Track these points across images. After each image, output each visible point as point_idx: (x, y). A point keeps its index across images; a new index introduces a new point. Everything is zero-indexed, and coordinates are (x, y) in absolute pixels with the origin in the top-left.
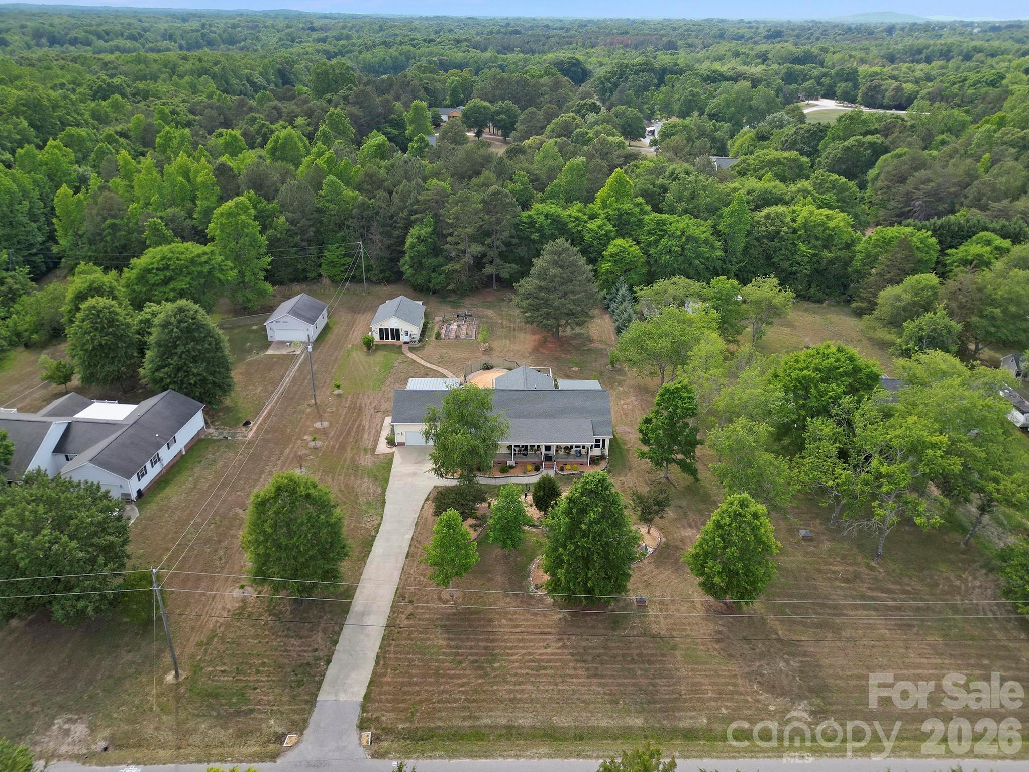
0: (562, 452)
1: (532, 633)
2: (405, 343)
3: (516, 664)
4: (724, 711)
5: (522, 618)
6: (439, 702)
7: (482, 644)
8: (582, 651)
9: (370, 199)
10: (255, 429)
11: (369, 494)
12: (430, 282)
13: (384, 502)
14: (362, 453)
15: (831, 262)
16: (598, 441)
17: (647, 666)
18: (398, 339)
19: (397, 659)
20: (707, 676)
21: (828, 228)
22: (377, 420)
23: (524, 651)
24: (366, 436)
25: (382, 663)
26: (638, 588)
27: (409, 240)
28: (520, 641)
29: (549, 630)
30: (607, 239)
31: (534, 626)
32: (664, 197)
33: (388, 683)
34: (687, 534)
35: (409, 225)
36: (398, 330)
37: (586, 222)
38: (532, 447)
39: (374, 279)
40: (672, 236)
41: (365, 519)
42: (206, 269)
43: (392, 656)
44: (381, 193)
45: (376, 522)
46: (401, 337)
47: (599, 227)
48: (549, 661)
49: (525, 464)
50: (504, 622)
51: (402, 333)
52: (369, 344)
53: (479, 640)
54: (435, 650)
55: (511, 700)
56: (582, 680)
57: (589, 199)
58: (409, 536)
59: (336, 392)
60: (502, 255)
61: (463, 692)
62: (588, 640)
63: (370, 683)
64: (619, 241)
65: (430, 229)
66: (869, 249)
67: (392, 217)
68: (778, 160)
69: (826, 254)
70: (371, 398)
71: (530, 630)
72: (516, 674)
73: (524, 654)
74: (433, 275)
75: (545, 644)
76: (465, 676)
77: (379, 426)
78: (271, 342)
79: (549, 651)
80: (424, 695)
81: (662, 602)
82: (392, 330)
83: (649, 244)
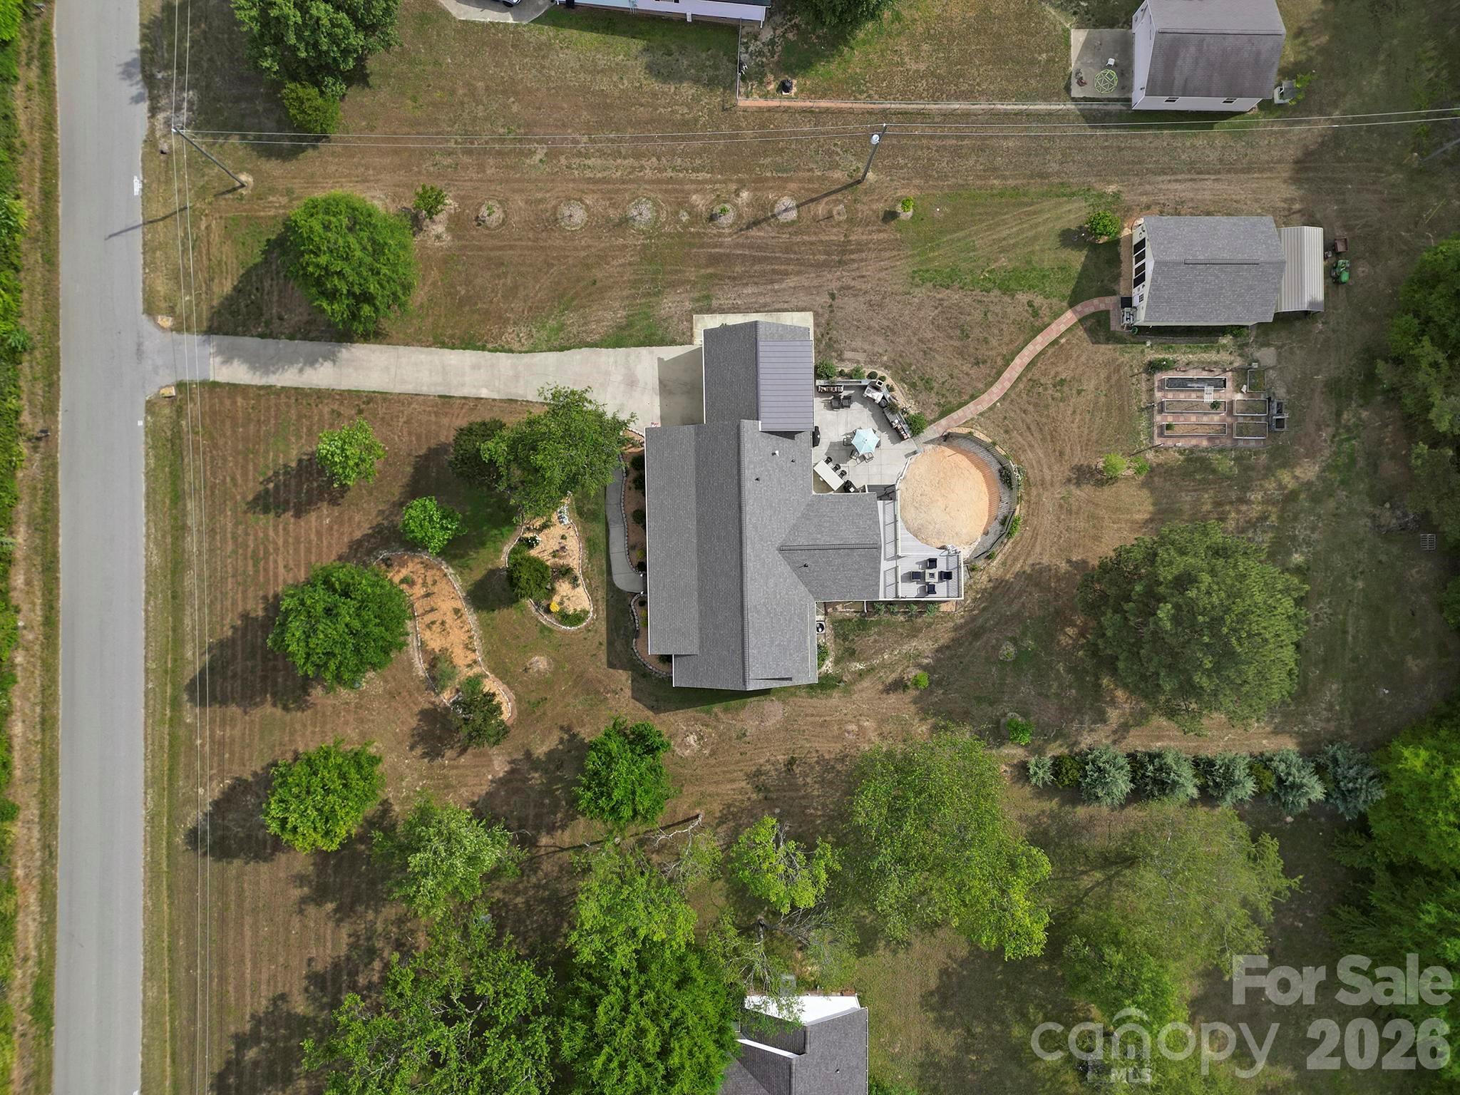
3: (261, 535)
4: (199, 742)
5: (333, 542)
6: (212, 457)
10: (771, 103)
11: (586, 324)
13: (562, 349)
14: (695, 295)
17: (259, 673)
19: (269, 408)
20: (244, 734)
22: (804, 299)
24: (749, 290)
25: (262, 392)
26: (386, 681)
33: (235, 403)
41: (523, 330)
43: (273, 402)
45: (516, 346)
46: (1135, 290)
48: (266, 570)
51: (1141, 289)
54: (282, 446)
55: (213, 530)
56: (240, 603)
58: (484, 393)
61: (224, 481)
63: (234, 385)
72: (247, 534)
75: (292, 565)
76: (246, 480)
77: (777, 306)
79: (281, 570)
80: (221, 442)
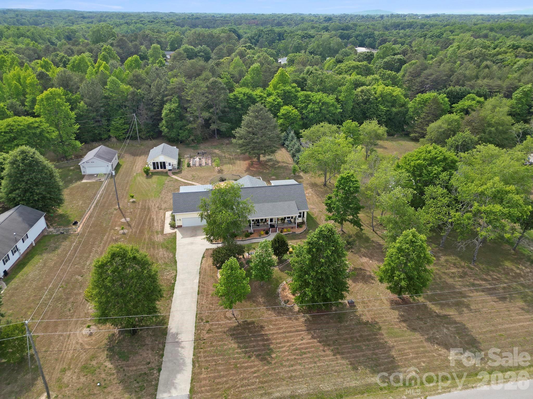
0: (280, 222)
1: (290, 332)
2: (169, 170)
3: (286, 353)
4: (423, 364)
5: (282, 323)
6: (242, 387)
7: (261, 343)
8: (325, 339)
9: (138, 90)
10: (81, 226)
11: (165, 258)
12: (179, 136)
13: (176, 262)
14: (155, 234)
15: (397, 114)
16: (300, 213)
17: (367, 343)
18: (165, 168)
19: (207, 361)
20: (405, 344)
21: (393, 96)
22: (161, 214)
23: (289, 344)
24: (155, 224)
25: (197, 365)
27: (164, 112)
28: (286, 337)
29: (301, 328)
30: (279, 106)
31: (291, 327)
32: (306, 84)
33: (205, 379)
34: (364, 261)
35: (163, 103)
36: (164, 163)
37: (266, 98)
38: (262, 220)
39: (144, 137)
40: (314, 103)
41: (165, 273)
42: (38, 131)
43: (203, 359)
44: (144, 86)
45: (173, 275)
46: (167, 167)
47: (274, 100)
48: (306, 348)
49: (259, 231)
50: (271, 327)
51: (167, 164)
52: (147, 172)
53: (258, 341)
54: (231, 351)
55: (290, 378)
56: (330, 358)
57: (265, 86)
58: (197, 281)
59: (131, 200)
60: (220, 119)
61: (257, 377)
62: (326, 331)
63: (192, 380)
64: (286, 107)
65: (177, 105)
66: (416, 106)
67: (152, 100)
68: (357, 66)
69: (394, 110)
70: (155, 202)
71: (289, 330)
72: (288, 360)
73: (290, 346)
74: (180, 131)
75: (301, 337)
76: (255, 366)
77: (163, 218)
78: (84, 176)
79: (304, 341)
80: (231, 383)
81: (363, 302)
82: (161, 163)
83: (302, 108)
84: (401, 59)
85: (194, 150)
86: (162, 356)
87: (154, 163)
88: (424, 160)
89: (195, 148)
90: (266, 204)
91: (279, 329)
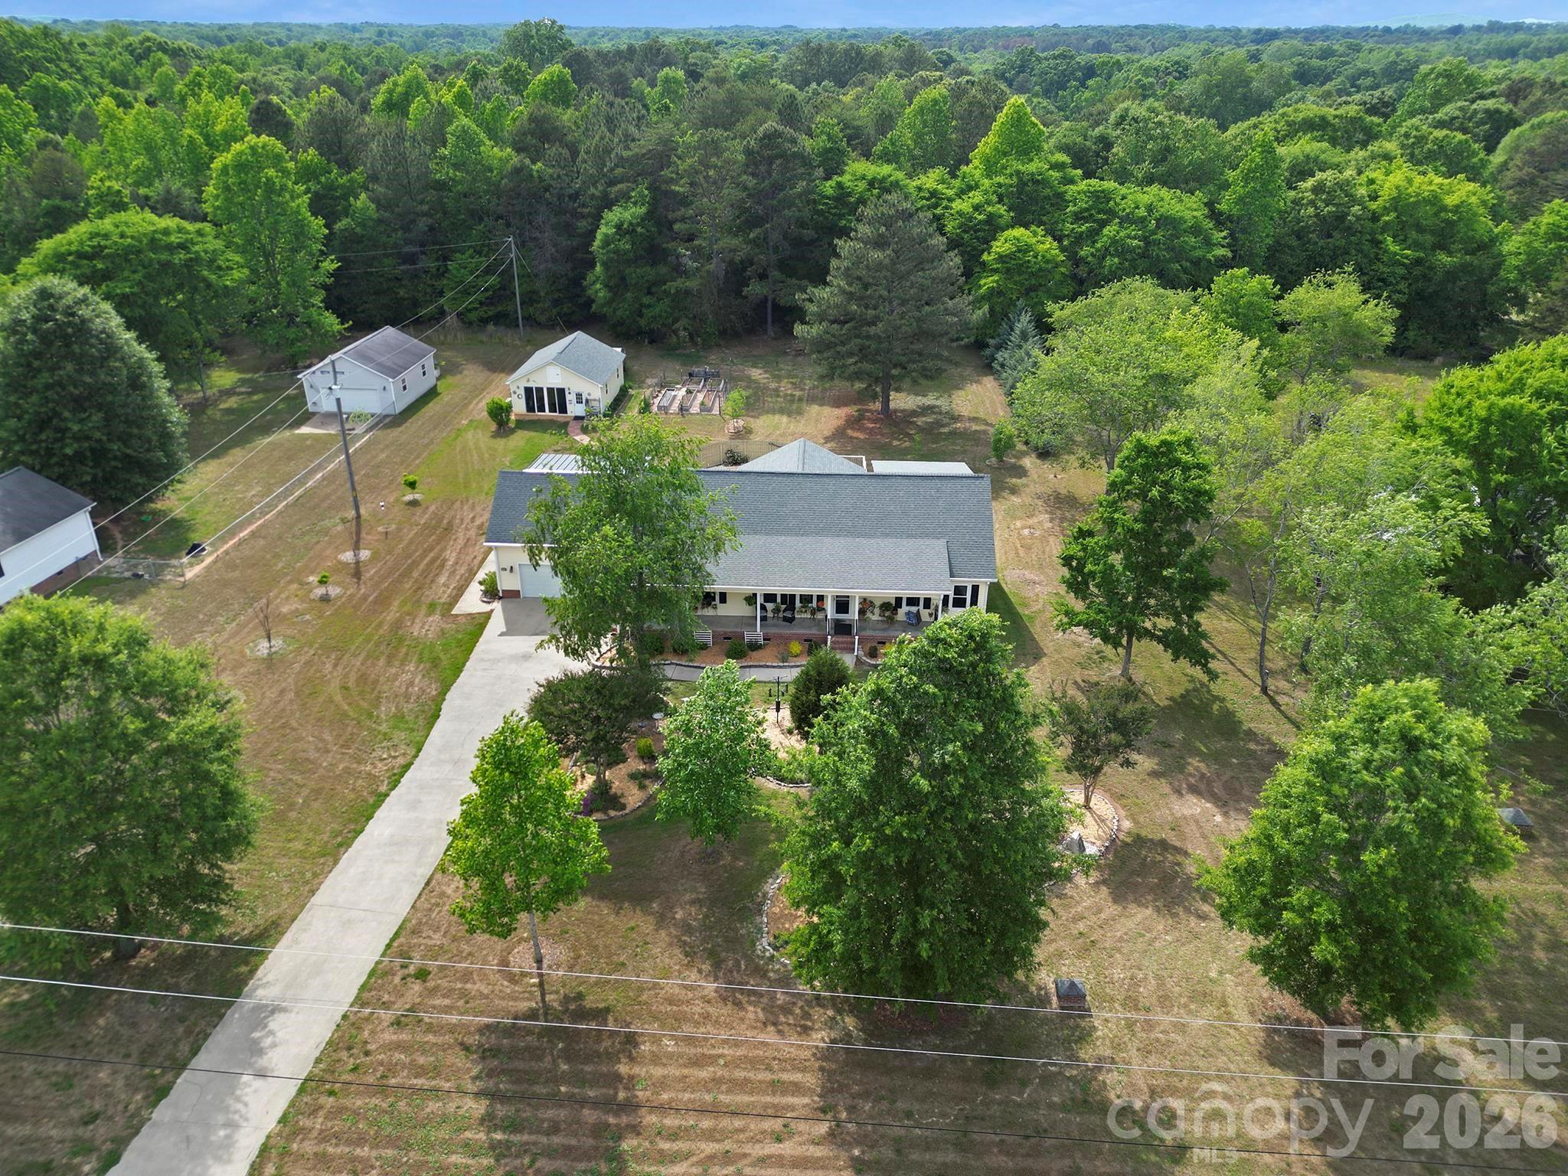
0: (875, 616)
1: (743, 1085)
2: (577, 418)
5: (723, 1034)
7: (589, 1115)
8: (888, 1153)
9: (534, 162)
10: (209, 560)
11: (407, 697)
12: (641, 315)
13: (435, 716)
14: (424, 609)
15: (1452, 275)
16: (960, 590)
18: (563, 410)
21: (1444, 208)
23: (709, 1148)
24: (442, 579)
27: (604, 230)
28: (703, 1111)
29: (797, 1077)
30: (992, 228)
31: (753, 1063)
32: (1106, 159)
34: (1187, 812)
35: (603, 206)
36: (561, 392)
37: (950, 200)
38: (806, 599)
39: (542, 319)
40: (1127, 220)
41: (378, 753)
43: (309, 1147)
44: (552, 150)
45: (401, 761)
46: (569, 407)
47: (977, 208)
49: (786, 640)
50: (669, 1045)
51: (570, 398)
52: (499, 414)
53: (583, 1102)
54: (444, 1133)
57: (956, 161)
59: (409, 497)
60: (784, 266)
62: (909, 1115)
64: (1019, 232)
65: (642, 210)
66: (1536, 244)
67: (574, 197)
68: (1323, 118)
69: (1443, 258)
70: (478, 509)
71: (739, 1074)
73: (711, 1158)
74: (646, 300)
75: (777, 1124)
77: (476, 562)
78: (314, 414)
79: (786, 1148)
81: (1132, 1002)
82: (550, 390)
83: (1079, 240)
84: (1498, 111)
85: (684, 364)
86: (160, 1093)
87: (528, 391)
88: (1538, 394)
89: (688, 360)
90: (828, 540)
91: (697, 1062)
